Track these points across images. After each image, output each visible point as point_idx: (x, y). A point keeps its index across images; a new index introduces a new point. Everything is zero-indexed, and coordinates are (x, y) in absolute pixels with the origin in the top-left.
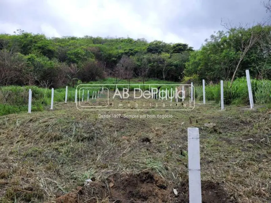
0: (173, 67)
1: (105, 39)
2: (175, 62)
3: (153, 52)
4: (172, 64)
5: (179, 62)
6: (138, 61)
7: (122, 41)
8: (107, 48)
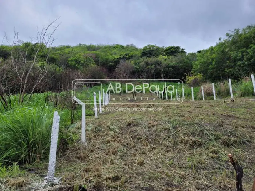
0: (171, 68)
1: (97, 46)
2: (172, 64)
3: (148, 55)
4: (169, 65)
5: (175, 63)
6: (136, 64)
7: (114, 47)
8: (103, 54)
